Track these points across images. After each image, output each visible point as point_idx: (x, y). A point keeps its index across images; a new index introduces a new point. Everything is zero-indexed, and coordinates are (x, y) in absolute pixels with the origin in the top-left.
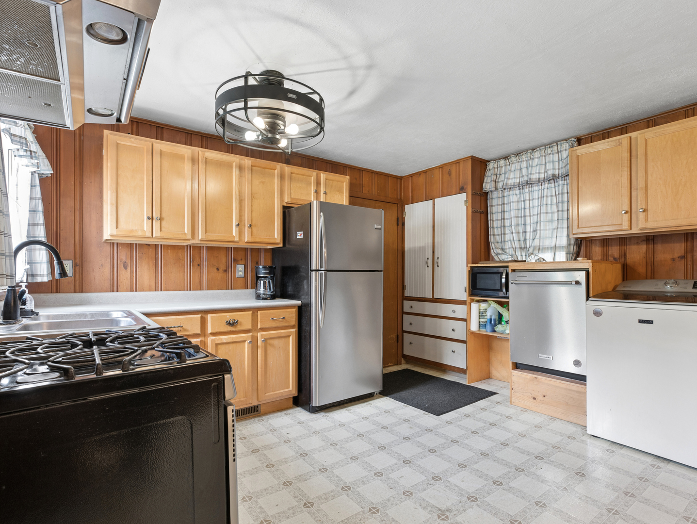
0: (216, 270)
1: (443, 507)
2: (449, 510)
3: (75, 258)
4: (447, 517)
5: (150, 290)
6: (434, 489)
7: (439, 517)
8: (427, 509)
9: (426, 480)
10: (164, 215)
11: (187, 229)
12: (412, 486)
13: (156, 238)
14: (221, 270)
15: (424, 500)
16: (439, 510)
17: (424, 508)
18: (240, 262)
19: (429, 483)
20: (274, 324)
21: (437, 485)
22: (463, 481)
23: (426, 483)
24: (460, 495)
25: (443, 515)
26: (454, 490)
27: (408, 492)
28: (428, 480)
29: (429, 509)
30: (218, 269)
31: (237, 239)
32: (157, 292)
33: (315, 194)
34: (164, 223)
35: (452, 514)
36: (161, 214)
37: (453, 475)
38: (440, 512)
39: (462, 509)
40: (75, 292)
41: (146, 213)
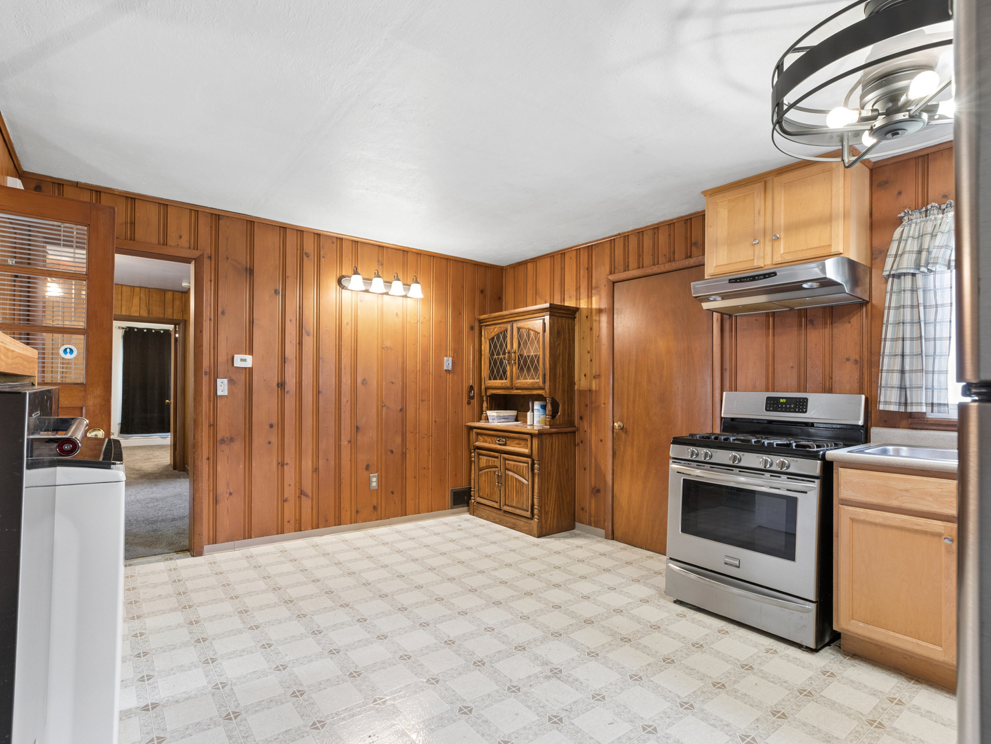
1: (554, 681)
2: (548, 677)
4: (551, 671)
6: (562, 703)
7: (561, 671)
8: (574, 679)
9: (572, 717)
12: (594, 707)
15: (577, 690)
16: (559, 678)
17: (577, 680)
19: (568, 712)
21: (556, 709)
22: (517, 714)
23: (572, 713)
24: (529, 695)
25: (556, 673)
26: (534, 701)
27: (598, 700)
28: (569, 717)
29: (571, 679)
35: (544, 674)
37: (528, 727)
38: (559, 676)
39: (532, 678)
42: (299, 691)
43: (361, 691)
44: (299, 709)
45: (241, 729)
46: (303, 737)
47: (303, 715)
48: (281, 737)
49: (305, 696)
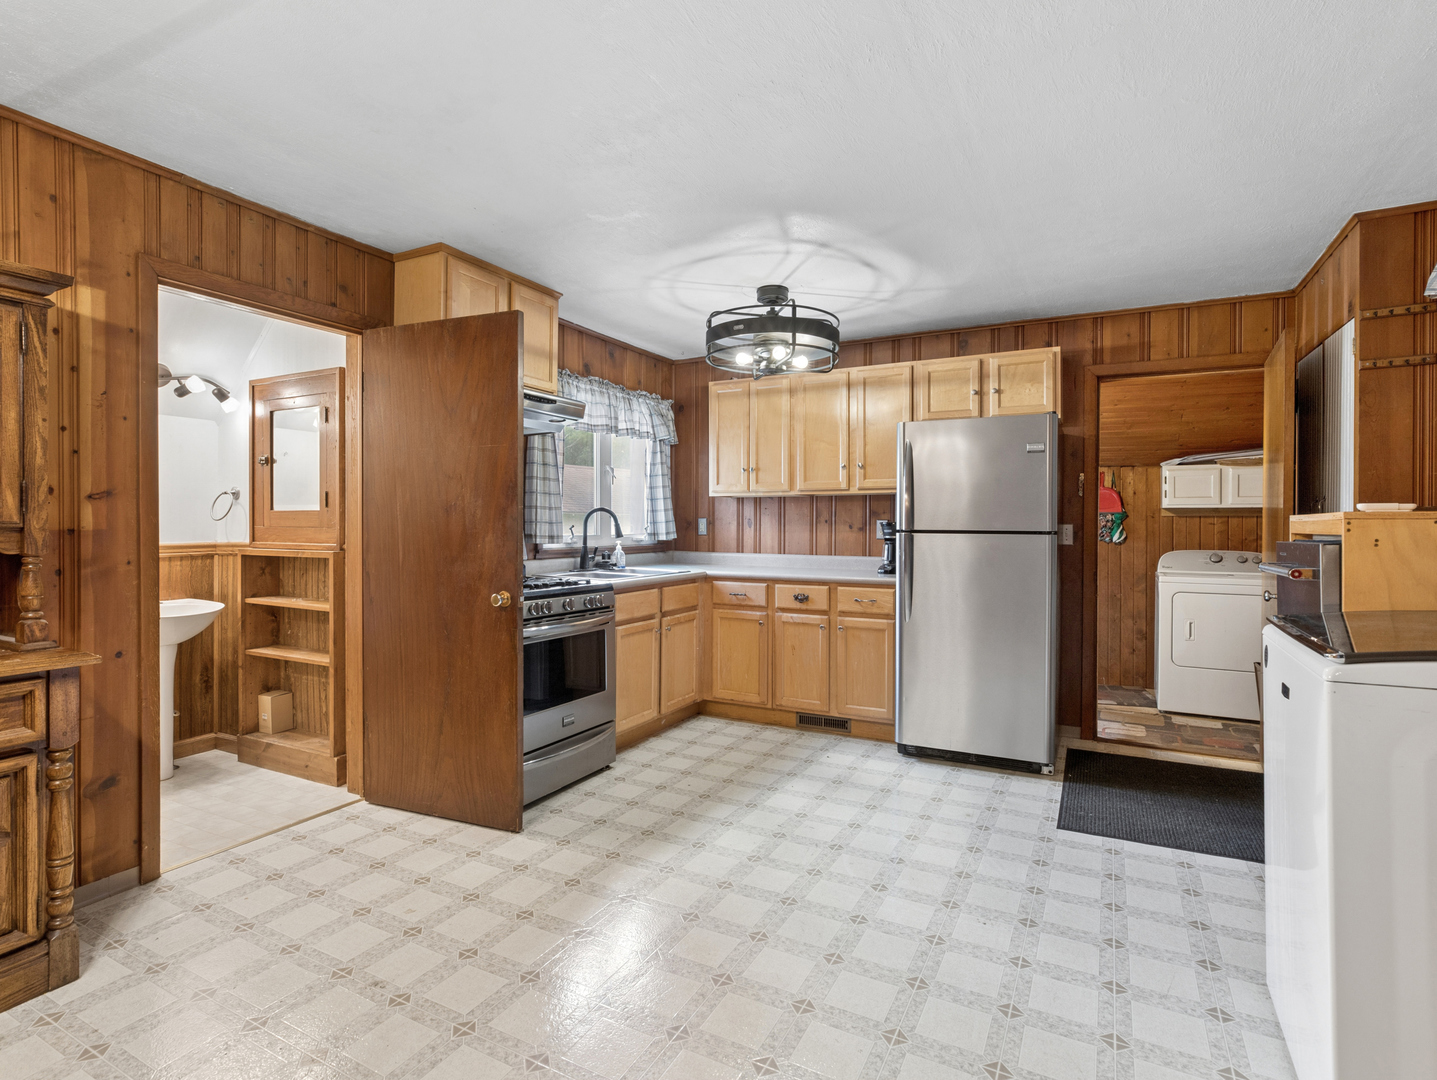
0: (848, 528)
3: (709, 516)
5: (773, 553)
10: (761, 466)
11: (784, 479)
13: (753, 492)
14: (855, 528)
18: (883, 516)
20: (857, 608)
30: (851, 527)
31: (844, 485)
32: (780, 556)
33: (977, 397)
34: (761, 474)
36: (757, 464)
40: (709, 551)
41: (743, 464)
42: (1006, 1014)
43: (938, 963)
44: (1027, 992)
45: (1110, 1017)
46: (1046, 963)
47: (1027, 982)
48: (1068, 978)
49: (1005, 1001)
